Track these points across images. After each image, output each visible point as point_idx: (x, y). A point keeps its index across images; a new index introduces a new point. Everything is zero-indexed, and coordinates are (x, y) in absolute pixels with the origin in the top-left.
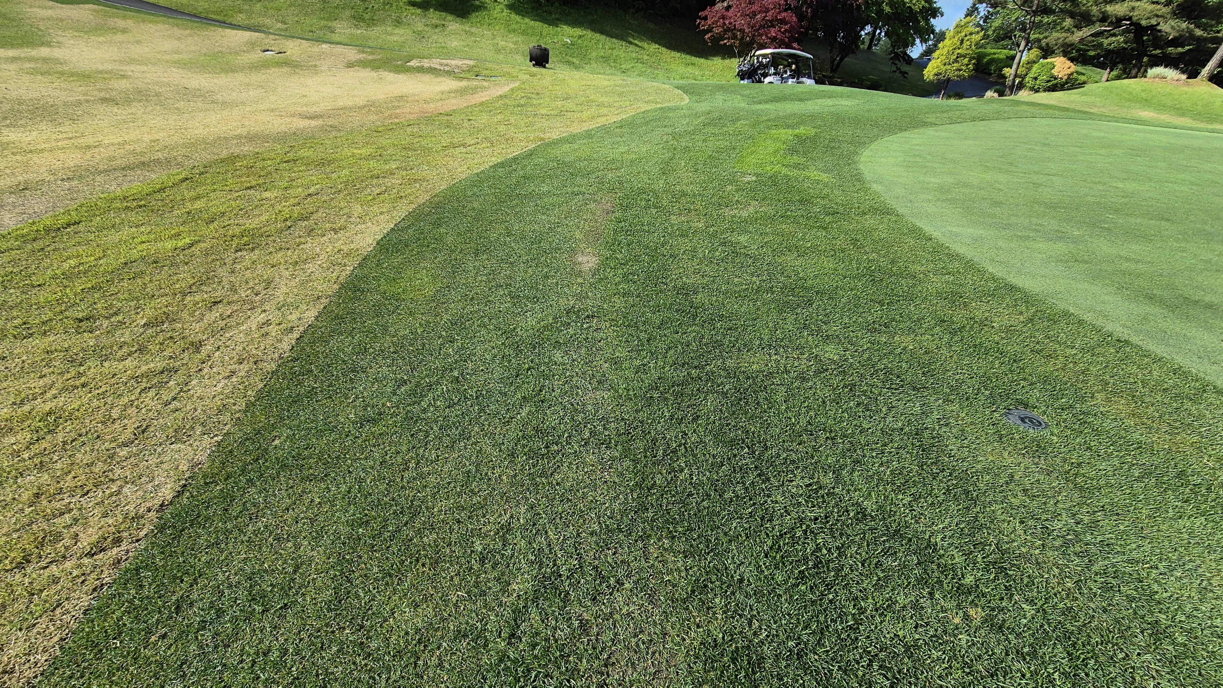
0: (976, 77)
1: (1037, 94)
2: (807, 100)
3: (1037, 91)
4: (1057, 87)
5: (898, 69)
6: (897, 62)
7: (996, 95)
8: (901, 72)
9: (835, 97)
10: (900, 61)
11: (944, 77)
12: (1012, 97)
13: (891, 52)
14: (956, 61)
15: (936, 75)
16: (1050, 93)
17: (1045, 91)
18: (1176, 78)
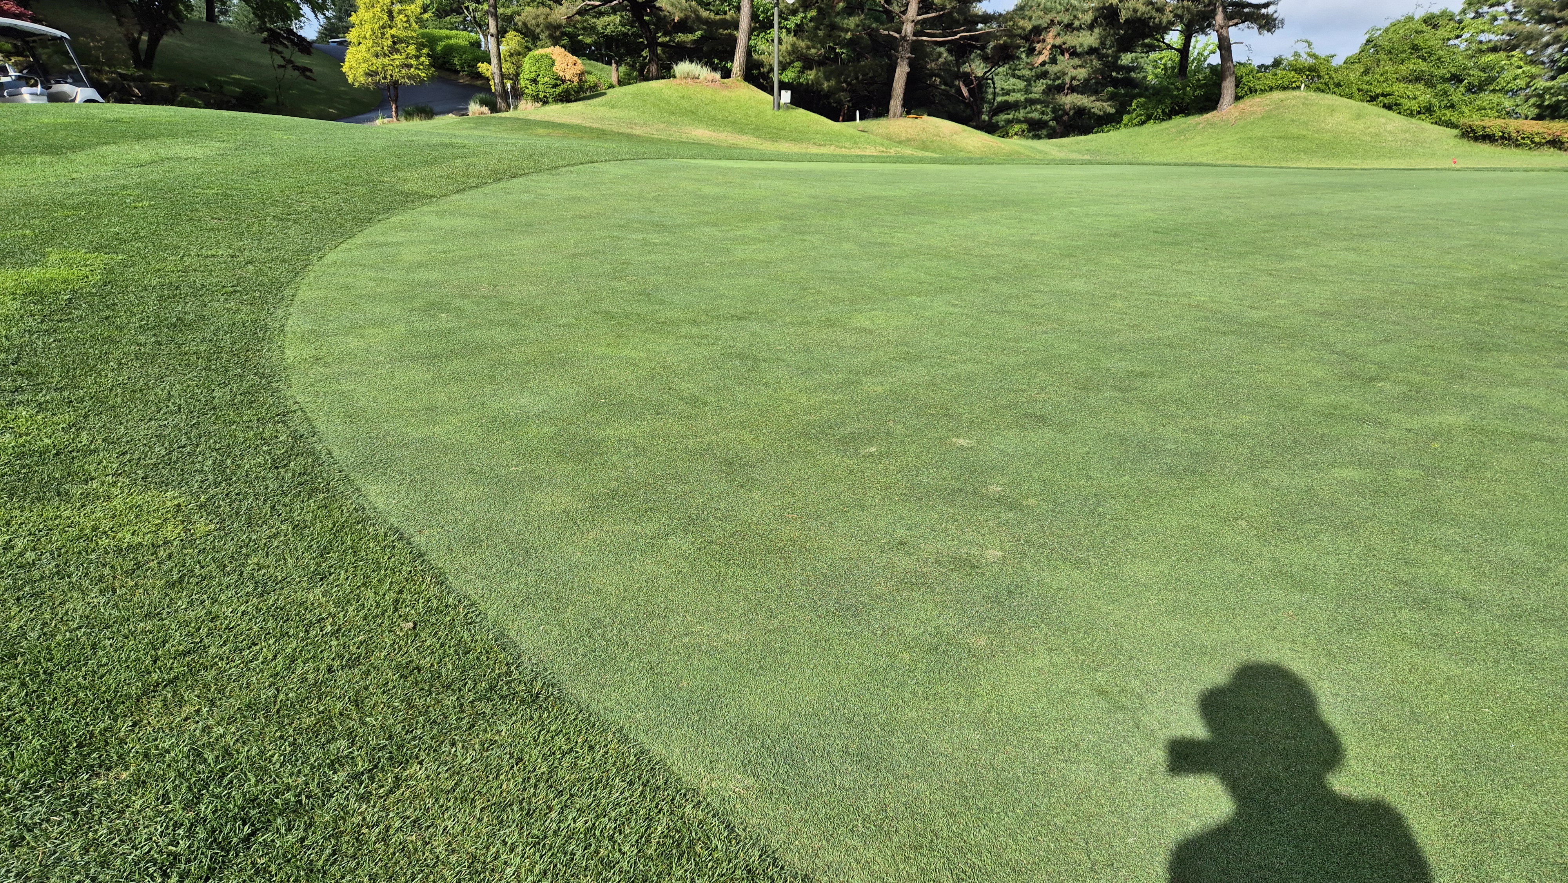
0: (439, 77)
1: (547, 108)
2: (73, 148)
3: (545, 102)
4: (570, 94)
5: (290, 62)
6: (280, 48)
7: (485, 109)
8: (296, 68)
9: (154, 137)
10: (286, 47)
11: (385, 78)
12: (511, 113)
13: (261, 29)
14: (394, 50)
15: (368, 75)
16: (564, 105)
17: (556, 101)
18: (710, 78)
